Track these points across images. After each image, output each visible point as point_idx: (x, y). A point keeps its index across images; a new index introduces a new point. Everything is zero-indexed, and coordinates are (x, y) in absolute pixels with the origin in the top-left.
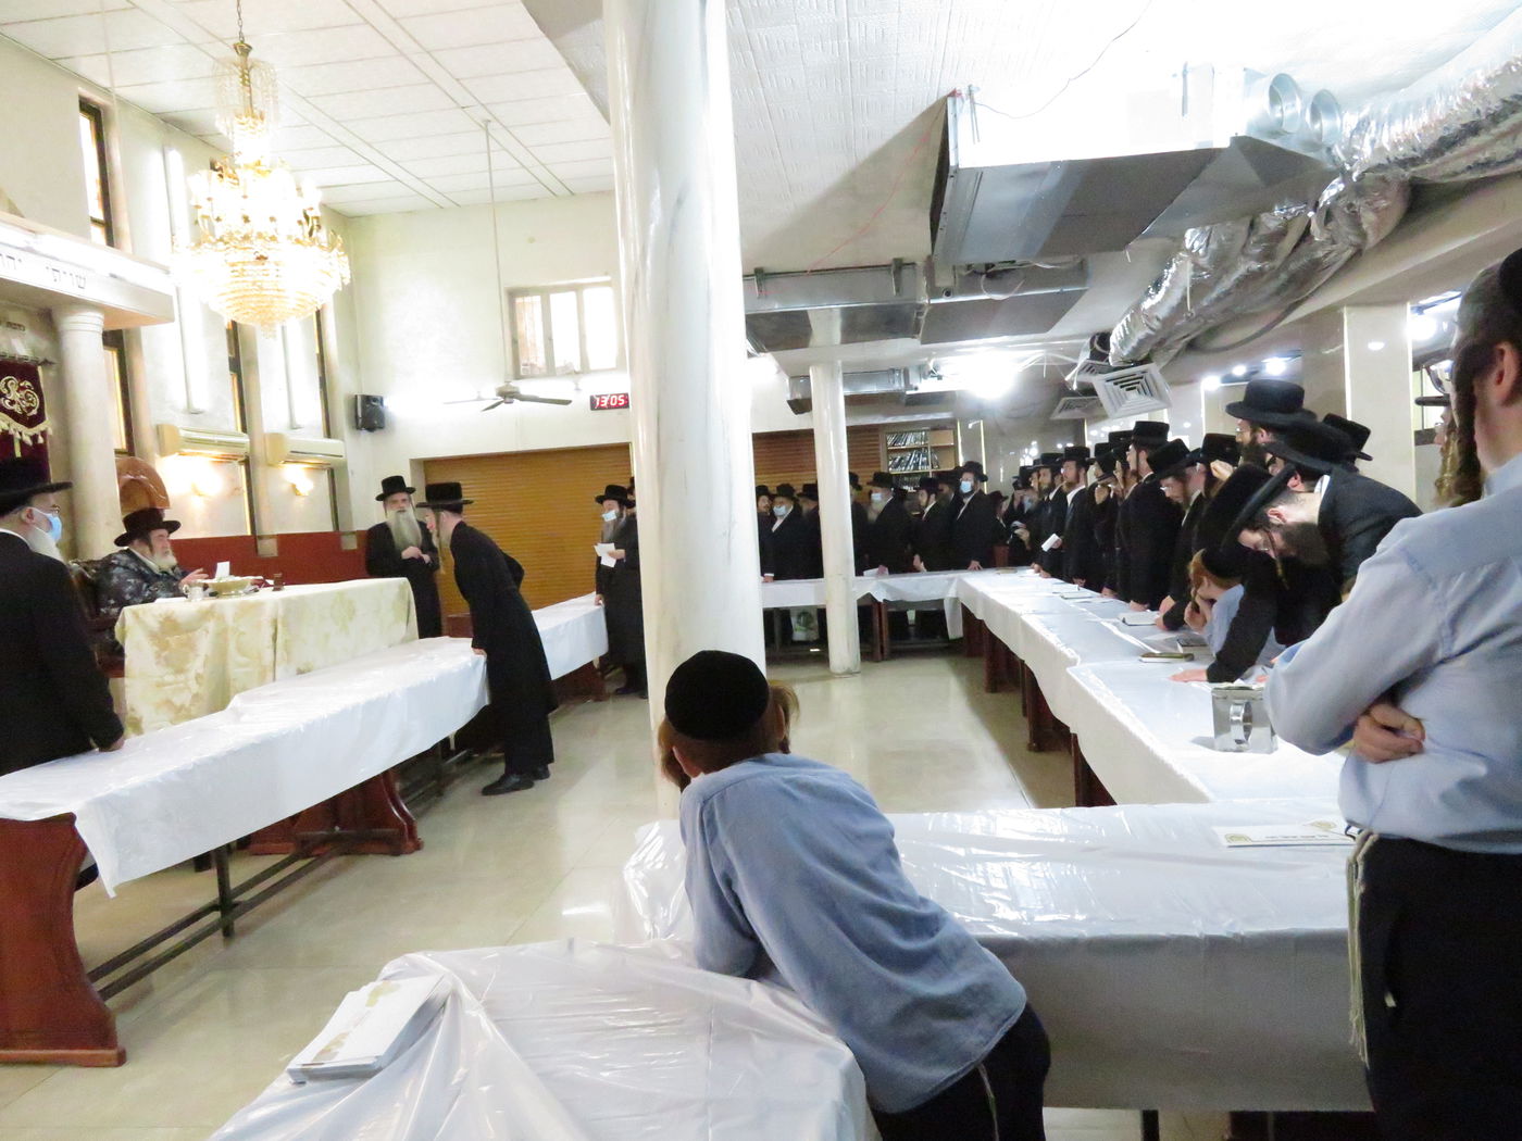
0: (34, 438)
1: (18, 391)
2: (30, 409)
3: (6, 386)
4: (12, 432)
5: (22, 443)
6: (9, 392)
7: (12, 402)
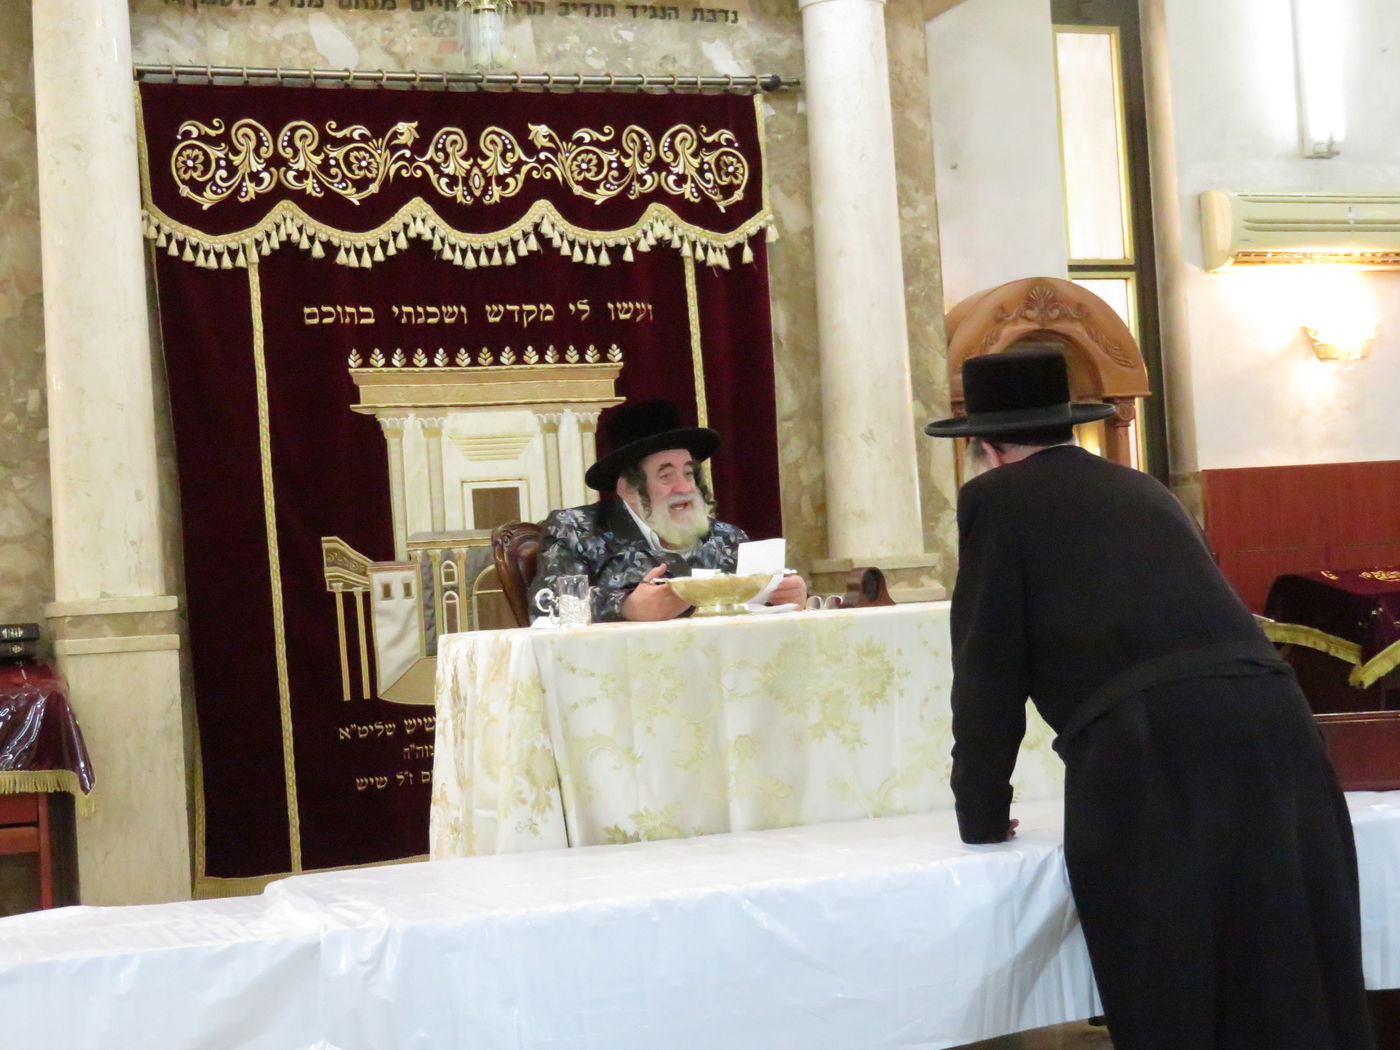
0: (735, 253)
1: (695, 155)
2: (727, 191)
3: (672, 147)
4: (676, 244)
5: (701, 267)
6: (676, 155)
7: (681, 180)
